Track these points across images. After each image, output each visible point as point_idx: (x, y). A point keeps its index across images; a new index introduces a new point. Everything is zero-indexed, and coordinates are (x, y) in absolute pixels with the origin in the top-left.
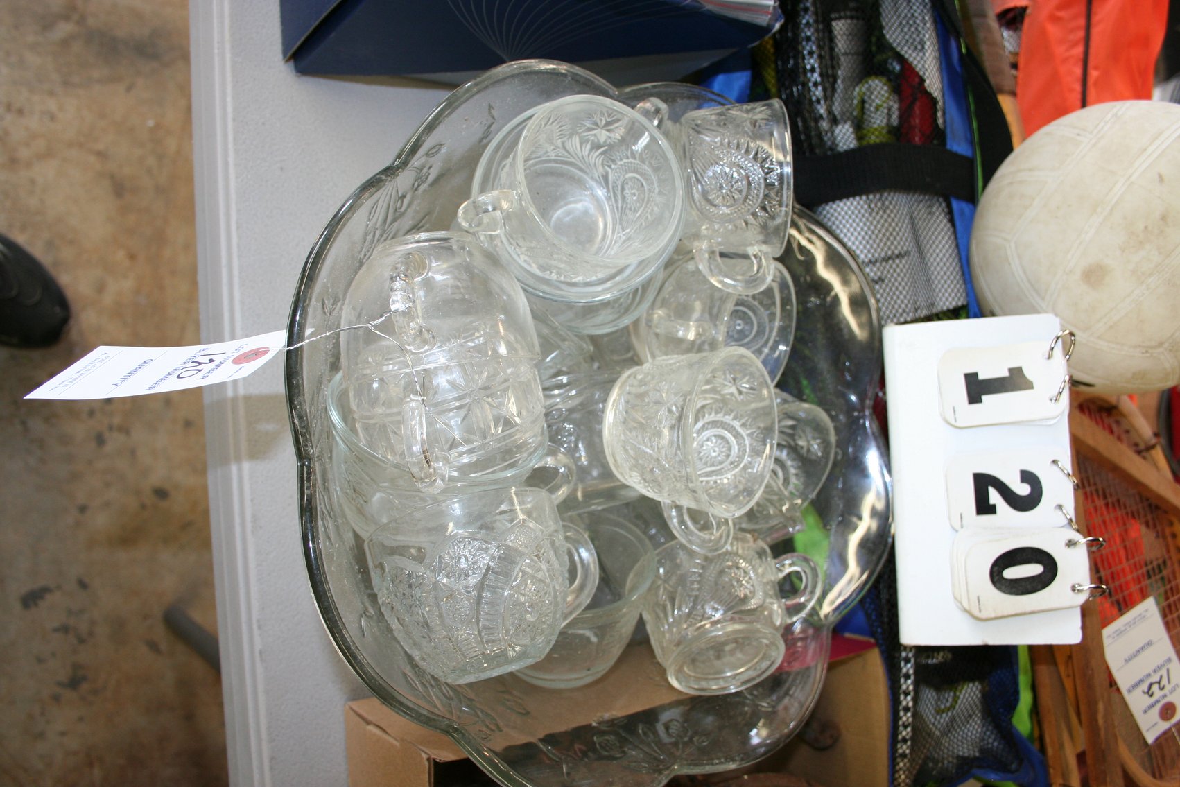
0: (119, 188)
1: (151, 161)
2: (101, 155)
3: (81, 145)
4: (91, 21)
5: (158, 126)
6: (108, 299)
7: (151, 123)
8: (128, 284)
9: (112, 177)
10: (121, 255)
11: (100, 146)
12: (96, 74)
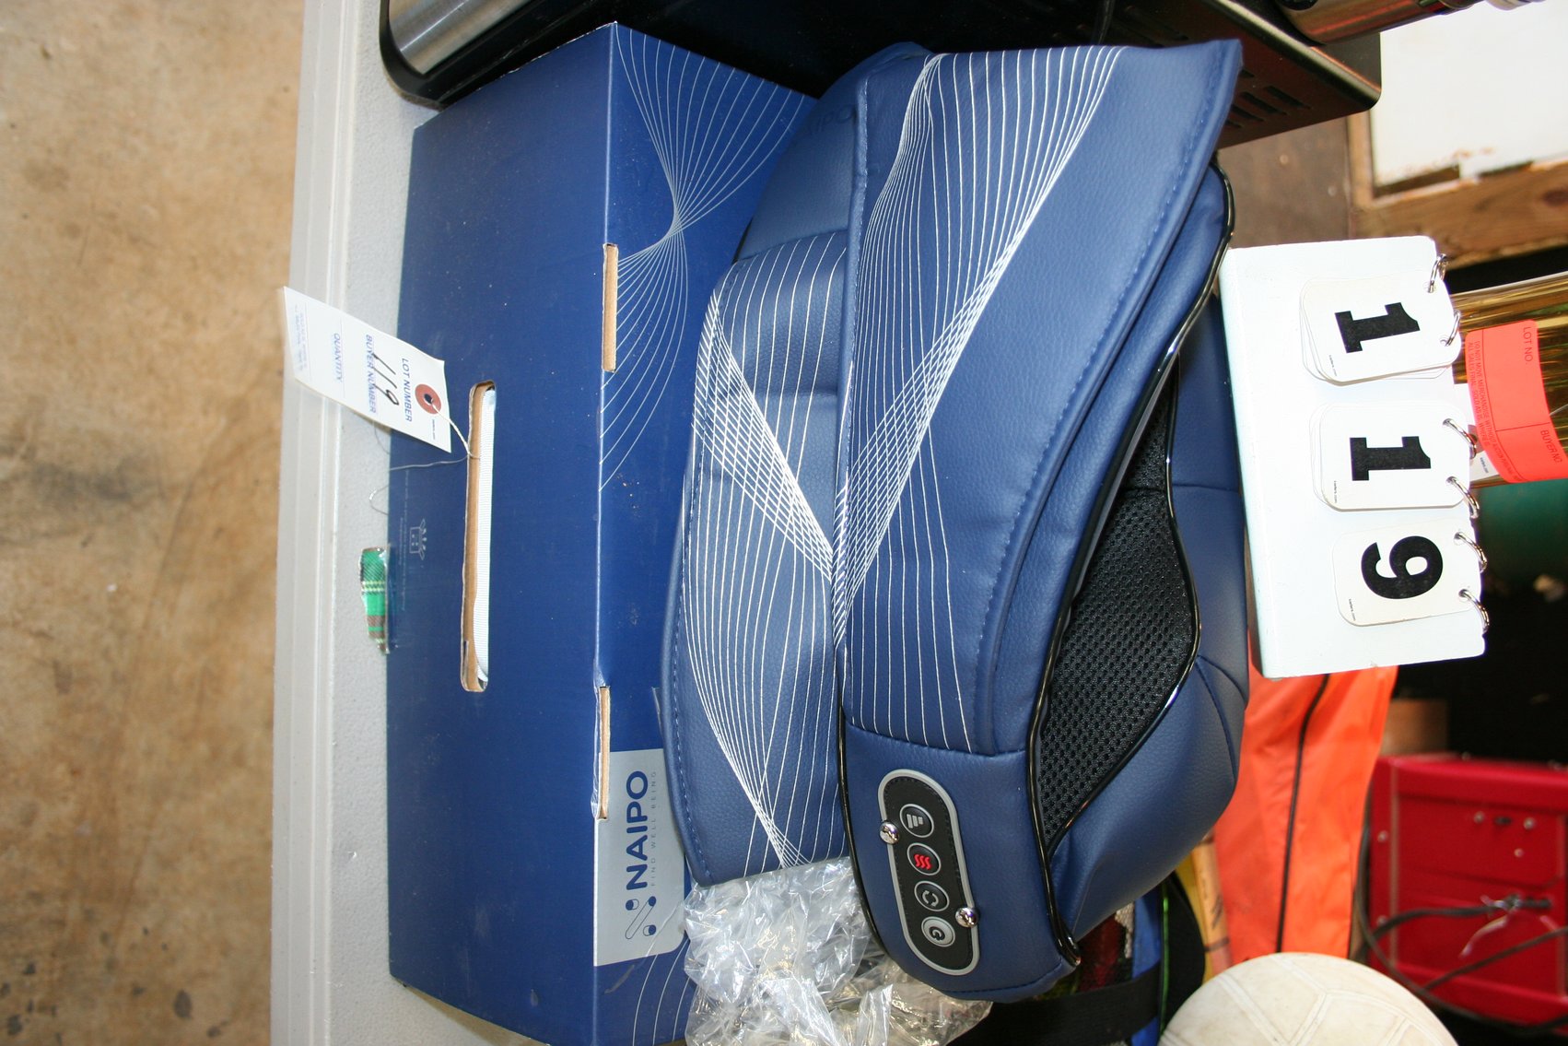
0: (63, 679)
1: (109, 640)
2: (41, 634)
3: (15, 624)
4: (42, 455)
5: (120, 592)
6: (39, 832)
7: (112, 588)
8: (67, 810)
9: (56, 665)
10: (61, 769)
11: (43, 625)
12: (42, 526)
